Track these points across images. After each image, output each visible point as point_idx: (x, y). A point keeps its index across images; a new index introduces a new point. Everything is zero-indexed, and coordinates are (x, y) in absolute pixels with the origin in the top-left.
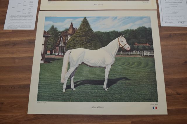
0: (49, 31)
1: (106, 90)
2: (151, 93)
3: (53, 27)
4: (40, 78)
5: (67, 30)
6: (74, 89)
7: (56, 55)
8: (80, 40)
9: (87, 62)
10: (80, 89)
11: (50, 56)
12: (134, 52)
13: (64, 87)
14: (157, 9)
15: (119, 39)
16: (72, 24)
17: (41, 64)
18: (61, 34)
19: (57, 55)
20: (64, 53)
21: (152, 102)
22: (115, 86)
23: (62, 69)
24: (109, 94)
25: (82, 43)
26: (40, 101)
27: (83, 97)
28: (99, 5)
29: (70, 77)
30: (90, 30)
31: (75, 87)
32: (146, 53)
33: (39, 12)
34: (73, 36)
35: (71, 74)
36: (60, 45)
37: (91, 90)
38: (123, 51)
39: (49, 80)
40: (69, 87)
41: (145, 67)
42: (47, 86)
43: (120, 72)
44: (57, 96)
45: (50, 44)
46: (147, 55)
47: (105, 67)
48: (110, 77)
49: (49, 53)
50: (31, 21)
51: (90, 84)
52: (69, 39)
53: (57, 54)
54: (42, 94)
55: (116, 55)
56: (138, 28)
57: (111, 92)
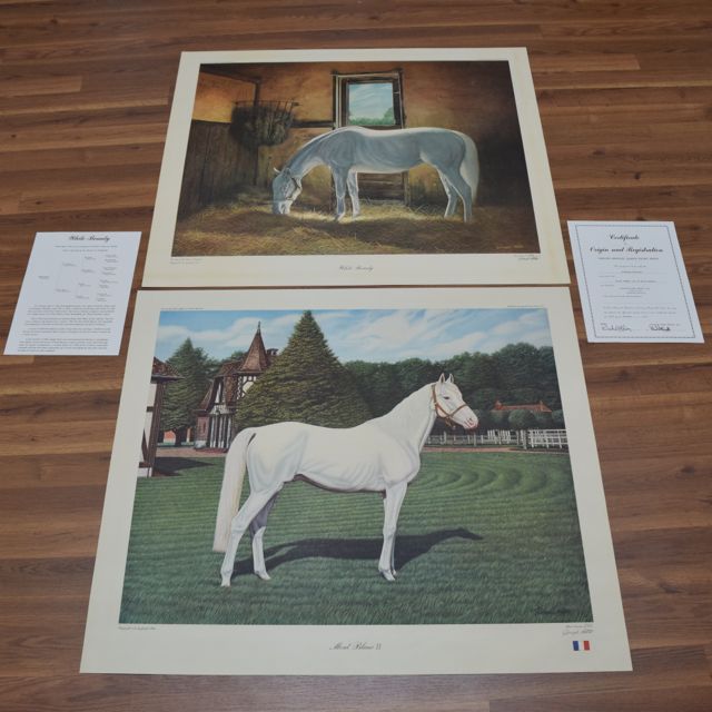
0: (171, 360)
1: (390, 577)
2: (564, 588)
3: (188, 346)
4: (133, 534)
5: (241, 357)
6: (266, 576)
7: (199, 446)
8: (288, 393)
9: (316, 473)
10: (287, 574)
11: (175, 450)
12: (491, 433)
13: (228, 567)
14: (568, 281)
15: (433, 387)
16: (258, 335)
17: (139, 479)
18: (217, 371)
19: (202, 449)
20: (228, 440)
21: (569, 621)
22: (422, 562)
23: (219, 498)
24: (403, 592)
25: (298, 403)
26: (132, 622)
27: (300, 604)
28: (359, 268)
29: (251, 530)
30: (327, 358)
31: (269, 566)
32: (538, 437)
33: (139, 292)
34: (263, 378)
35: (255, 518)
36: (214, 412)
37: (330, 578)
38: (451, 432)
39: (170, 542)
40: (244, 567)
41: (534, 489)
42: (159, 563)
43: (441, 509)
44: (196, 604)
45: (175, 409)
46: (540, 447)
47: (384, 493)
48: (401, 529)
49: (170, 439)
50: (108, 326)
51: (327, 554)
52: (246, 387)
53: (201, 443)
54: (141, 595)
55: (426, 445)
56: (503, 350)
57: (410, 586)
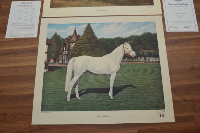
0: (51, 38)
1: (112, 98)
2: (157, 100)
3: (56, 34)
4: (43, 88)
5: (70, 37)
6: (79, 98)
7: (60, 63)
8: (84, 47)
9: (92, 70)
10: (84, 98)
11: (53, 64)
12: (139, 58)
13: (69, 96)
14: (162, 14)
15: (124, 45)
16: (75, 31)
17: (44, 72)
18: (64, 41)
19: (61, 64)
20: (68, 61)
21: (159, 109)
22: (120, 93)
23: (66, 77)
24: (115, 102)
25: (87, 50)
26: (44, 111)
27: (88, 106)
28: (103, 10)
29: (75, 86)
30: (94, 37)
31: (80, 95)
32: (152, 59)
33: (42, 19)
34: (77, 43)
35: (76, 82)
36: (64, 53)
37: (96, 98)
38: (128, 58)
39: (53, 89)
40: (73, 96)
41: (151, 74)
42: (51, 95)
43: (125, 79)
44: (61, 106)
45: (53, 52)
46: (152, 62)
47: (110, 75)
48: (115, 85)
49: (52, 61)
50: (33, 29)
51: (95, 92)
52: (72, 46)
53: (60, 62)
54: (46, 104)
55: (121, 62)
56: (143, 34)
57: (117, 100)
